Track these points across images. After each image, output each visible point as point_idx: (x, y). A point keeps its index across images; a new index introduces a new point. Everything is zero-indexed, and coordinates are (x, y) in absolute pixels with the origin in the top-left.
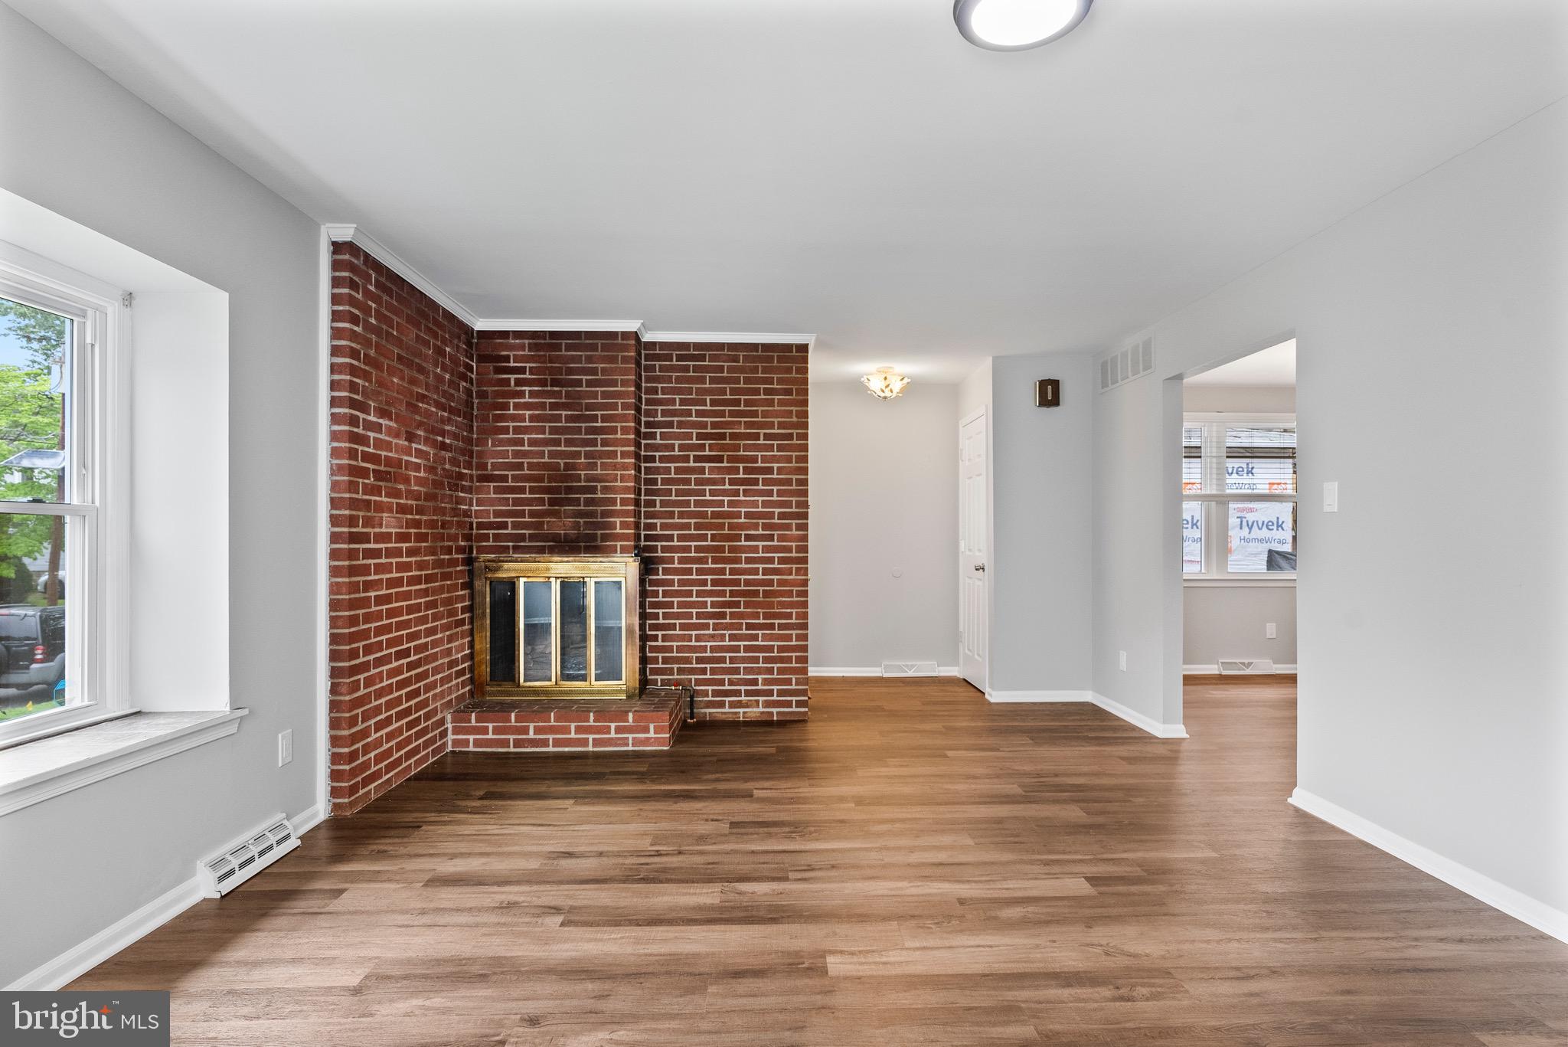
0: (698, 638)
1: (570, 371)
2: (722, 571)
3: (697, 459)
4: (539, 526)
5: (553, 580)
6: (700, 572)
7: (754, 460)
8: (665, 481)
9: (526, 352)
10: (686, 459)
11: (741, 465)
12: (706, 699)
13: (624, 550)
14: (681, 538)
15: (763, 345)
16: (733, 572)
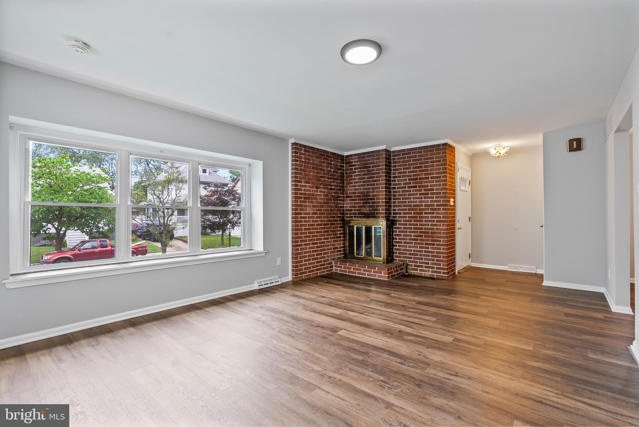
0: (409, 247)
1: (368, 164)
2: (417, 225)
3: (409, 187)
4: (360, 210)
5: (363, 226)
6: (410, 225)
7: (427, 186)
8: (399, 195)
9: (357, 160)
10: (405, 187)
11: (423, 188)
12: (412, 267)
13: (382, 217)
14: (404, 213)
15: (430, 146)
16: (420, 225)
